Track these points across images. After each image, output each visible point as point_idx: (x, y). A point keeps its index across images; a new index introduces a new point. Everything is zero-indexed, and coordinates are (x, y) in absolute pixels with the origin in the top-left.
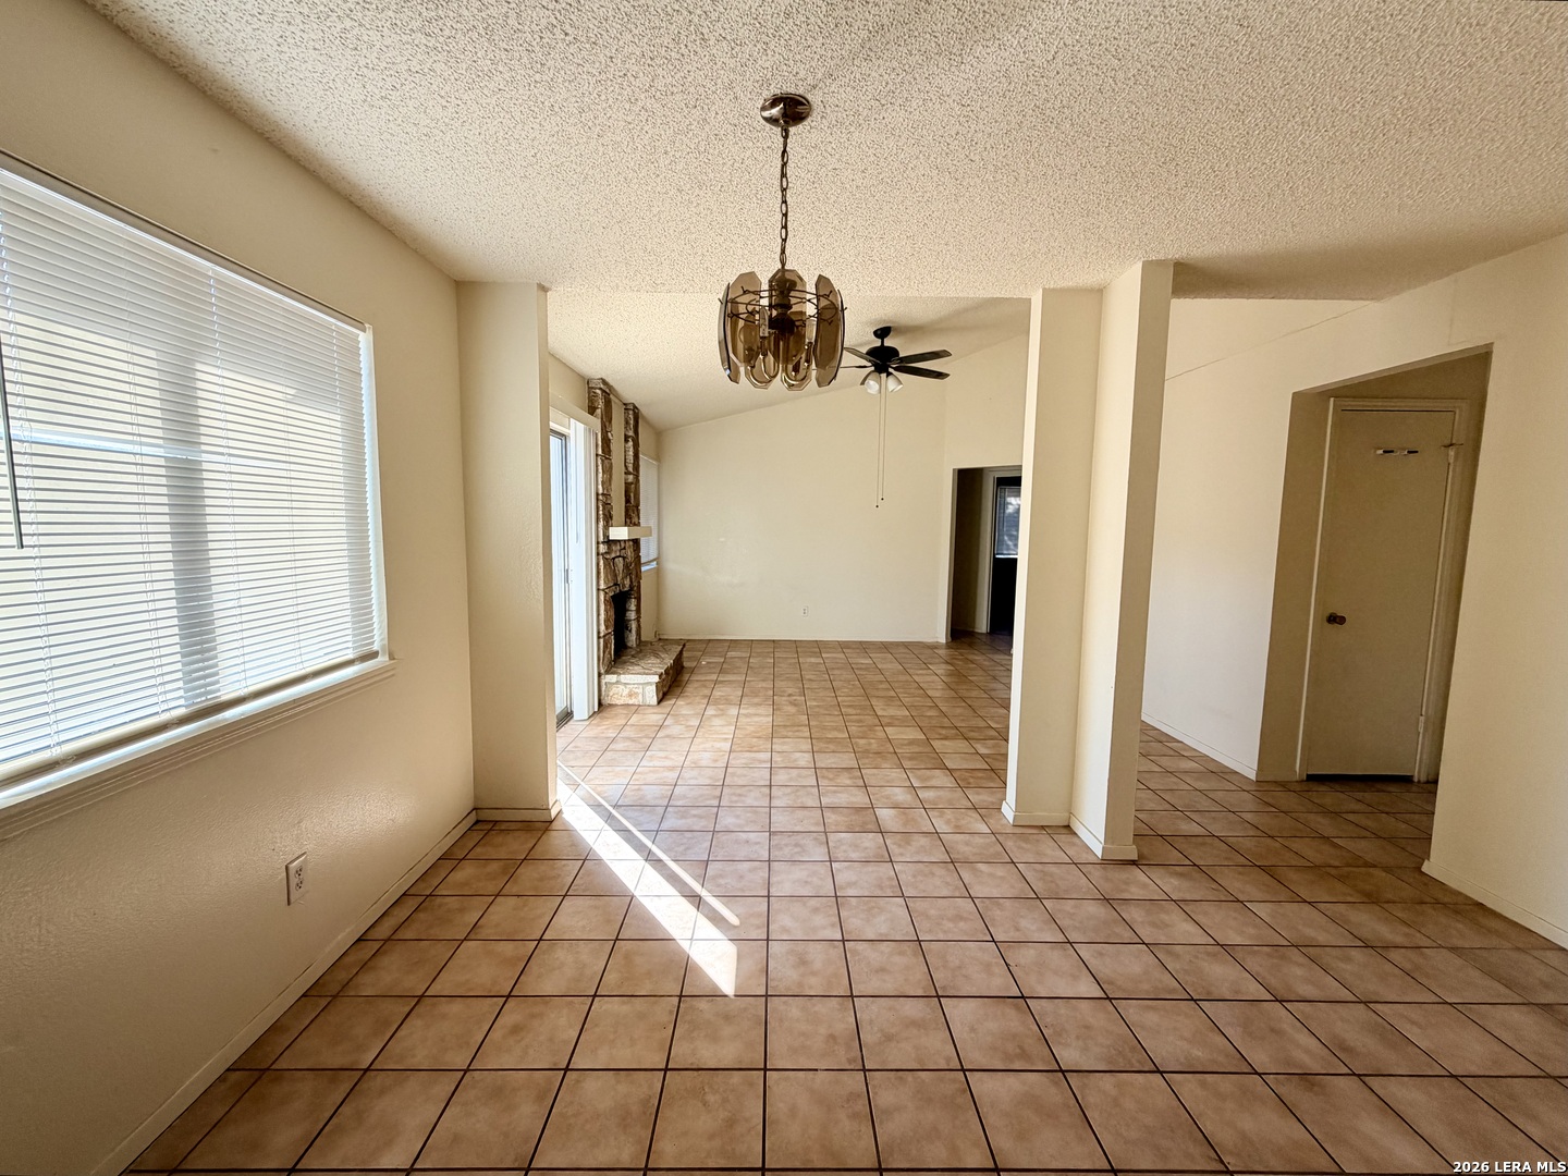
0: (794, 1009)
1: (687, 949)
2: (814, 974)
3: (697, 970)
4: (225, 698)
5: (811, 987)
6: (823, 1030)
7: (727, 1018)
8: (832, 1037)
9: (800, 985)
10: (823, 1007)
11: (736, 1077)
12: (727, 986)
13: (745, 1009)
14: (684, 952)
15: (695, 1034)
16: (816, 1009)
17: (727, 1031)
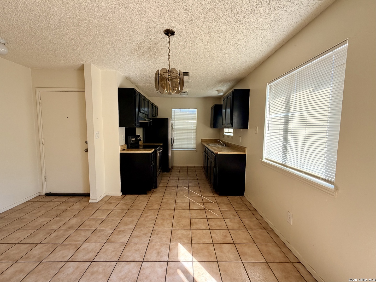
0: (164, 240)
1: (193, 258)
2: (157, 249)
3: (189, 251)
4: (288, 165)
5: (158, 245)
6: (159, 236)
7: (180, 238)
8: (157, 234)
9: (161, 246)
10: (158, 240)
11: (178, 228)
12: (180, 246)
13: (176, 240)
14: (194, 257)
15: (186, 235)
16: (159, 240)
17: (180, 235)
